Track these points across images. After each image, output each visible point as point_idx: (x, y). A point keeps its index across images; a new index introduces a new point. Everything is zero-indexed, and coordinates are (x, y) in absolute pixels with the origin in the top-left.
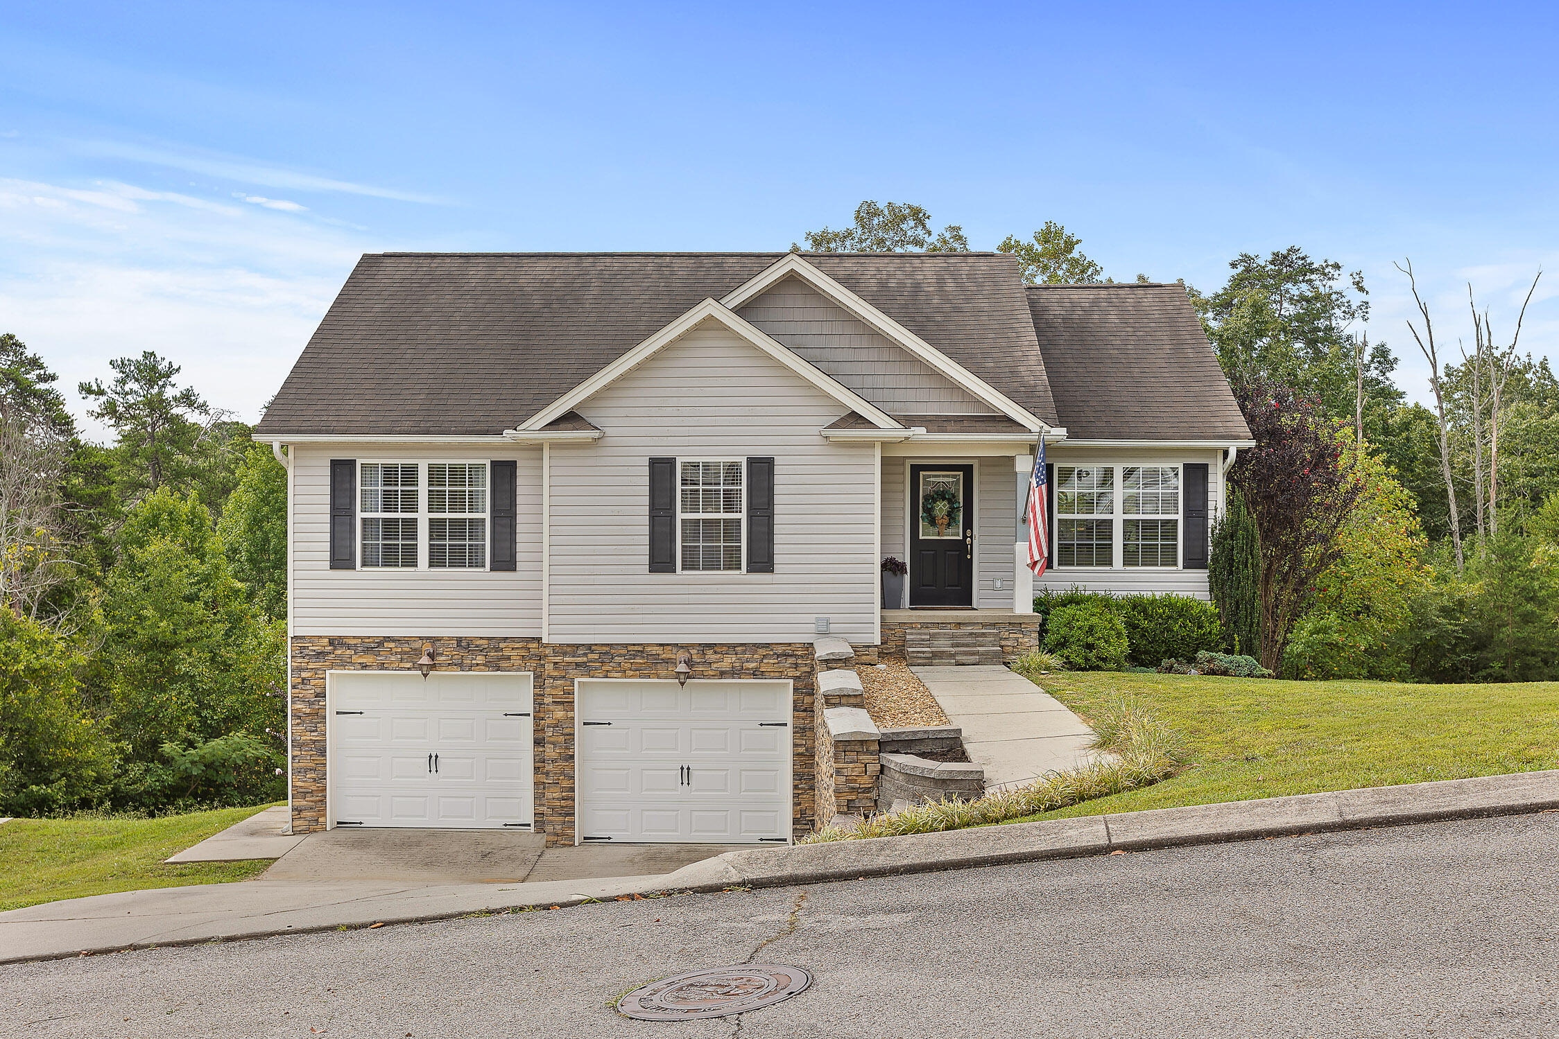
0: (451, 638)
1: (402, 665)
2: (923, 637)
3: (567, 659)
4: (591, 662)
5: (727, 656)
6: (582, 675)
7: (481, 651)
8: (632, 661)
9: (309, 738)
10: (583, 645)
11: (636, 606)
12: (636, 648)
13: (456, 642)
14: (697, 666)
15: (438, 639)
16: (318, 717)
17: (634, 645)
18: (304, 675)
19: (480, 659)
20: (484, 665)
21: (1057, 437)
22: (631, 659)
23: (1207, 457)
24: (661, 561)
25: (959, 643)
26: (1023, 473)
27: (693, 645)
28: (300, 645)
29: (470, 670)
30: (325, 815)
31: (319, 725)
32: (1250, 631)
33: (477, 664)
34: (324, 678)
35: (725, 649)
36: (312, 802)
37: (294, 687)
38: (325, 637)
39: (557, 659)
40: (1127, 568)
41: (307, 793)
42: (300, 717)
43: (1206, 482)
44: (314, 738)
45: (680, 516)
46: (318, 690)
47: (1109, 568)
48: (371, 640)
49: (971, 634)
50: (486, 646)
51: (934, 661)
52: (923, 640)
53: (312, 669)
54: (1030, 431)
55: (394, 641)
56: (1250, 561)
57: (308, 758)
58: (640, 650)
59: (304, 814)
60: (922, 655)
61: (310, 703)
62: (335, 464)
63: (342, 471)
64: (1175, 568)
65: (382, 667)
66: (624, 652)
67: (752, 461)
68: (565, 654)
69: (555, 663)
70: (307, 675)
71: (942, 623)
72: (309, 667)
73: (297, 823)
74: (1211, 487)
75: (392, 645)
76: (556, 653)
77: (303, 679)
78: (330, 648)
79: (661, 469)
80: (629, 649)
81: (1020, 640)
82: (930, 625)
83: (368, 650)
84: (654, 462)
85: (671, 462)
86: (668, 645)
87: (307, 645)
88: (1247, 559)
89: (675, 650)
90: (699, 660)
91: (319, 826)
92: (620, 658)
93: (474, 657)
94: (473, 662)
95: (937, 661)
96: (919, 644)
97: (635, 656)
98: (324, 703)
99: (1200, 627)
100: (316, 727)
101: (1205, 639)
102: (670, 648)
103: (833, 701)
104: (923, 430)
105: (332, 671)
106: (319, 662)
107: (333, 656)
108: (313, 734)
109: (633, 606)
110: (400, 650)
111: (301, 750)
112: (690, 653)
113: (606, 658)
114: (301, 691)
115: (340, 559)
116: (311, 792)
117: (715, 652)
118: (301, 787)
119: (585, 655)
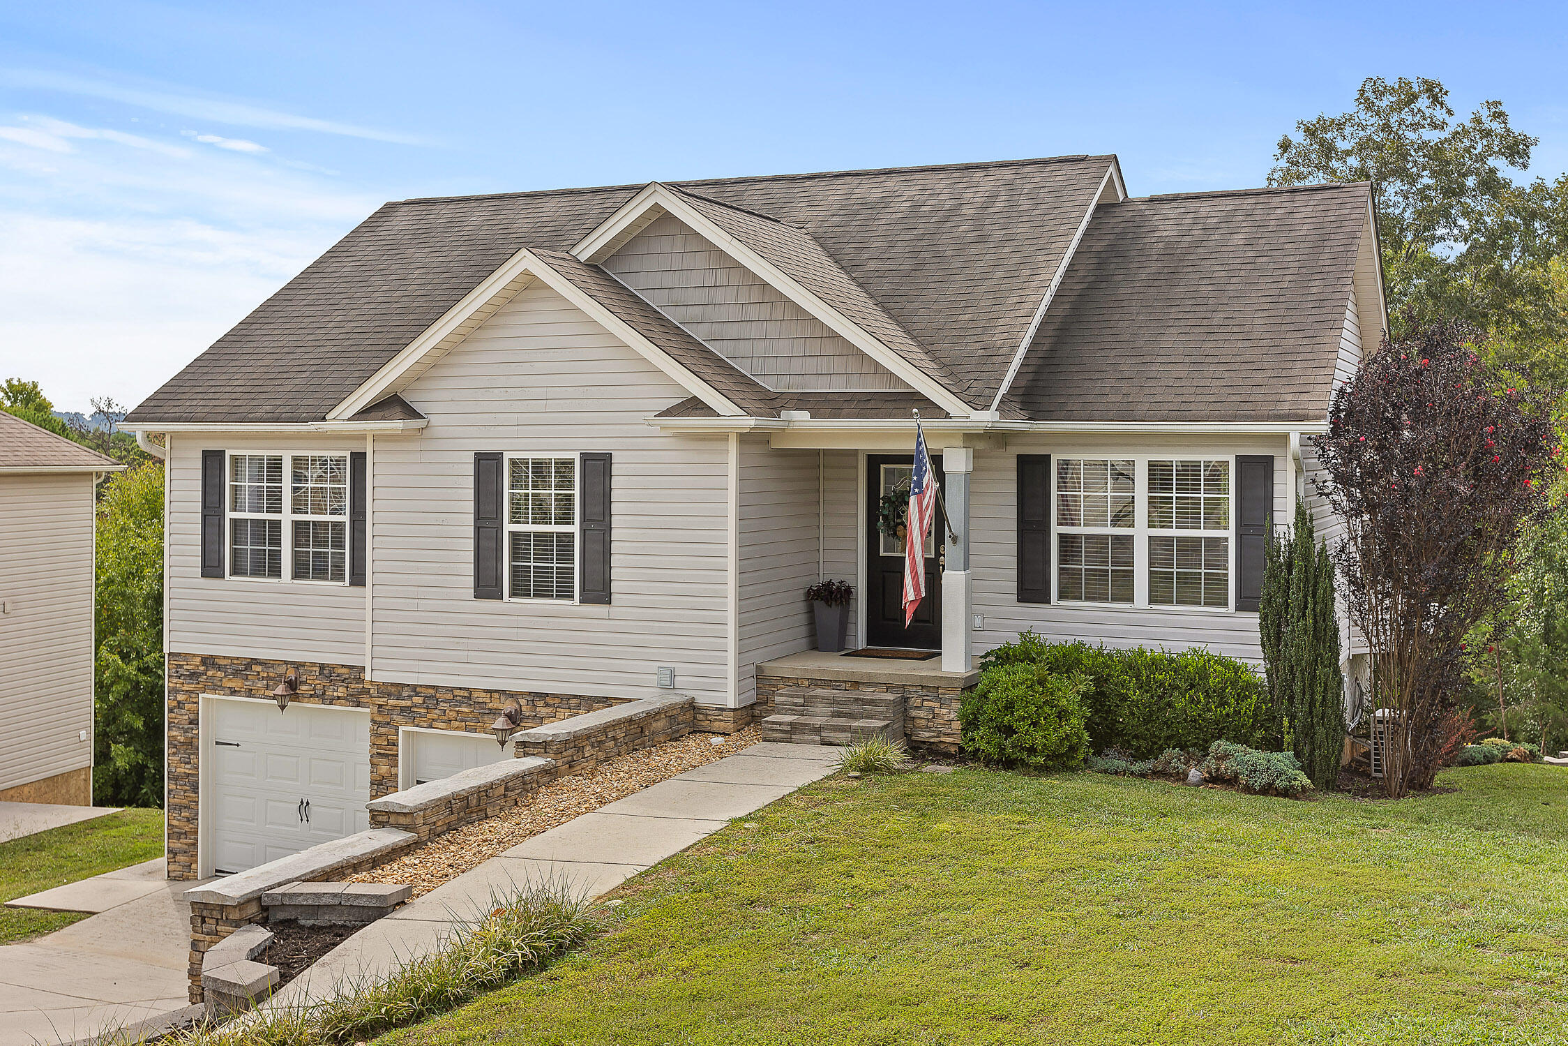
0: (313, 664)
1: (267, 693)
2: (796, 700)
3: (391, 702)
4: (416, 706)
5: (560, 710)
6: (406, 723)
7: (343, 682)
8: (457, 709)
9: (183, 770)
10: (408, 685)
11: (462, 640)
12: (462, 693)
13: (318, 669)
14: (526, 720)
15: (302, 664)
16: (190, 745)
17: (460, 689)
18: (180, 697)
19: (341, 692)
20: (345, 698)
21: (980, 424)
22: (456, 706)
23: (1275, 446)
24: (486, 587)
25: (842, 712)
26: (955, 474)
27: (522, 694)
28: (175, 663)
29: (331, 703)
30: (196, 862)
31: (192, 757)
32: (1311, 712)
33: (339, 698)
34: (197, 703)
35: (557, 701)
36: (186, 844)
37: (171, 711)
38: (198, 655)
39: (382, 701)
40: (1154, 607)
41: (182, 833)
42: (175, 746)
43: (1270, 483)
44: (187, 771)
45: (508, 527)
46: (192, 716)
47: (1128, 606)
48: (239, 662)
49: (857, 700)
50: (347, 676)
51: (794, 737)
52: (796, 705)
53: (187, 691)
54: (947, 415)
55: (261, 664)
56: (1310, 606)
57: (182, 793)
58: (468, 696)
59: (179, 858)
60: (778, 727)
61: (186, 731)
62: (206, 455)
63: (212, 460)
64: (1223, 610)
65: (250, 693)
66: (449, 696)
67: (586, 458)
68: (389, 695)
69: (380, 706)
70: (182, 698)
71: (835, 681)
72: (184, 689)
73: (172, 867)
74: (1277, 490)
75: (259, 668)
76: (381, 694)
77: (179, 702)
78: (202, 668)
79: (487, 465)
80: (455, 694)
81: (936, 711)
82: (819, 683)
83: (236, 673)
84: (480, 458)
85: (496, 458)
86: (496, 691)
87: (182, 663)
88: (1306, 603)
89: (503, 698)
90: (528, 714)
91: (192, 874)
92: (445, 705)
93: (336, 688)
94: (335, 694)
95: (798, 737)
96: (790, 709)
97: (460, 704)
98: (196, 732)
99: (1223, 703)
100: (189, 758)
101: (1231, 723)
102: (497, 695)
103: (380, 818)
104: (805, 415)
105: (205, 695)
106: (193, 683)
107: (205, 677)
108: (187, 766)
109: (457, 640)
110: (265, 675)
111: (176, 784)
112: (518, 703)
113: (432, 702)
114: (178, 716)
115: (211, 568)
116: (185, 833)
117: (547, 705)
118: (176, 827)
119: (410, 697)
